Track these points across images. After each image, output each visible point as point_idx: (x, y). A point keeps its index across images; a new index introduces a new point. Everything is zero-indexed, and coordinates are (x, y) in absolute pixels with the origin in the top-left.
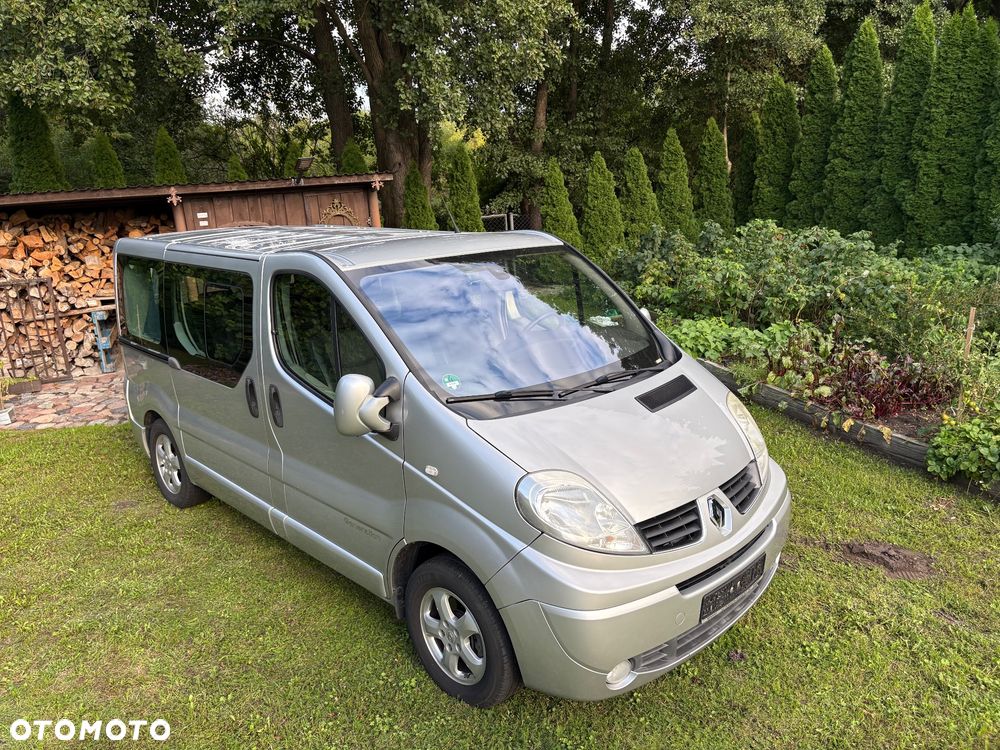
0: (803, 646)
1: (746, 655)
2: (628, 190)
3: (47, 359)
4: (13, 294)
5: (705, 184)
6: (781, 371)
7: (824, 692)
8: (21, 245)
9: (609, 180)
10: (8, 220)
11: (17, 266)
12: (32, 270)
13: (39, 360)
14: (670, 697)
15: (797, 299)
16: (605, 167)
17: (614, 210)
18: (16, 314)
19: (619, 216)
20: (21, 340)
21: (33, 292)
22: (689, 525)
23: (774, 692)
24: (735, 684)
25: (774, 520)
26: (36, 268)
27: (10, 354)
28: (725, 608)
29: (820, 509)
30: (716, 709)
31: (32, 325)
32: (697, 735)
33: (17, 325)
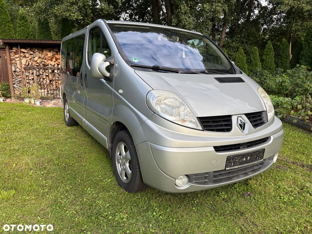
0: (280, 196)
1: (252, 195)
2: (251, 61)
3: (57, 92)
4: (50, 71)
5: (280, 61)
6: (297, 110)
7: (286, 214)
8: (55, 57)
9: (244, 56)
10: (52, 50)
11: (53, 63)
12: (57, 65)
13: (55, 92)
14: (210, 203)
15: (309, 89)
16: (243, 52)
17: (245, 67)
18: (50, 77)
19: (247, 69)
20: (51, 86)
21: (56, 71)
22: (226, 125)
23: (260, 210)
24: (242, 204)
25: (272, 137)
26: (58, 65)
27: (47, 89)
28: (239, 166)
29: (303, 154)
30: (230, 211)
31: (54, 81)
32: (216, 218)
33: (51, 81)
